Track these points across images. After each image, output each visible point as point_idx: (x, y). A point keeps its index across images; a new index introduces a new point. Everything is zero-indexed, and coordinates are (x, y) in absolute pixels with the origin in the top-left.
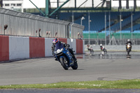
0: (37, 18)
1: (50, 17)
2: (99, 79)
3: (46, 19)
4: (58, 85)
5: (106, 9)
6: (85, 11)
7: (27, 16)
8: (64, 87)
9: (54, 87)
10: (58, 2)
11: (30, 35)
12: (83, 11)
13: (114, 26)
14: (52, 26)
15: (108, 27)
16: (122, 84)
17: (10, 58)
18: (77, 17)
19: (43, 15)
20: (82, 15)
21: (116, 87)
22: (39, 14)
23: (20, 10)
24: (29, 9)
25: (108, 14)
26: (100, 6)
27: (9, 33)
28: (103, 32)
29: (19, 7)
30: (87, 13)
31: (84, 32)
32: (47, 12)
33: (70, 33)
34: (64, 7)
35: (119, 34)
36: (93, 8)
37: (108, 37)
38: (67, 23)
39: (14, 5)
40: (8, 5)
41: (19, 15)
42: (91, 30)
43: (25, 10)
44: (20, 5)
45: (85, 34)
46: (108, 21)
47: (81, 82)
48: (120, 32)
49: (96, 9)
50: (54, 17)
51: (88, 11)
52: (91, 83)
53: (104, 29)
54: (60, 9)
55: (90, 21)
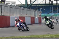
0: (22, 9)
1: (27, 8)
2: (48, 34)
3: (26, 9)
4: (31, 36)
5: (51, 4)
6: (42, 5)
7: (18, 8)
9: (29, 37)
10: (31, 2)
12: (41, 5)
14: (28, 12)
15: (52, 12)
16: (58, 36)
17: (11, 25)
18: (39, 8)
19: (24, 7)
20: (41, 7)
21: (55, 37)
22: (23, 7)
23: (15, 5)
24: (19, 5)
27: (10, 15)
28: (50, 14)
29: (14, 4)
30: (43, 6)
32: (26, 6)
33: (36, 14)
34: (33, 4)
35: (56, 15)
37: (52, 16)
38: (34, 10)
39: (12, 3)
40: (10, 3)
41: (14, 7)
42: (45, 13)
43: (17, 5)
44: (15, 3)
45: (42, 15)
46: (52, 9)
48: (57, 14)
50: (29, 8)
51: (44, 5)
52: (45, 35)
53: (50, 13)
55: (44, 9)
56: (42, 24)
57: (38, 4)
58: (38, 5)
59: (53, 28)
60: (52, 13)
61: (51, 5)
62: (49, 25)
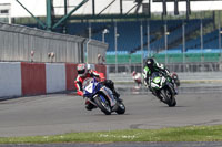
0: (32, 32)
1: (53, 30)
2: (131, 127)
3: (48, 33)
5: (142, 15)
6: (110, 20)
7: (17, 30)
8: (77, 140)
9: (60, 140)
10: (66, 7)
11: (21, 59)
12: (105, 20)
13: (156, 43)
14: (57, 44)
15: (145, 44)
16: (168, 135)
18: (97, 30)
19: (42, 28)
20: (104, 26)
21: (159, 139)
22: (36, 25)
23: (6, 20)
24: (21, 18)
25: (145, 24)
26: (133, 11)
28: (138, 53)
29: (4, 16)
30: (112, 24)
31: (108, 53)
32: (49, 22)
33: (86, 54)
35: (163, 56)
36: (121, 16)
38: (80, 39)
41: (4, 27)
42: (119, 50)
43: (13, 19)
44: (6, 11)
45: (109, 57)
46: (145, 35)
47: (104, 132)
48: (165, 52)
49: (126, 16)
51: (115, 20)
52: (120, 133)
53: (139, 49)
54: (69, 17)
55: (117, 35)
57: (94, 16)
58: (93, 21)
59: (174, 105)
60: (145, 49)
61: (141, 20)
62: (162, 91)
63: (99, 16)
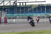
2: (13, 31)
13: (18, 12)
15: (16, 12)
16: (21, 33)
26: (13, 5)
31: (7, 15)
33: (2, 15)
37: (16, 16)
38: (1, 11)
46: (16, 10)
48: (20, 14)
53: (14, 13)
55: (9, 10)
56: (7, 23)
57: (4, 6)
61: (15, 7)
63: (5, 6)
